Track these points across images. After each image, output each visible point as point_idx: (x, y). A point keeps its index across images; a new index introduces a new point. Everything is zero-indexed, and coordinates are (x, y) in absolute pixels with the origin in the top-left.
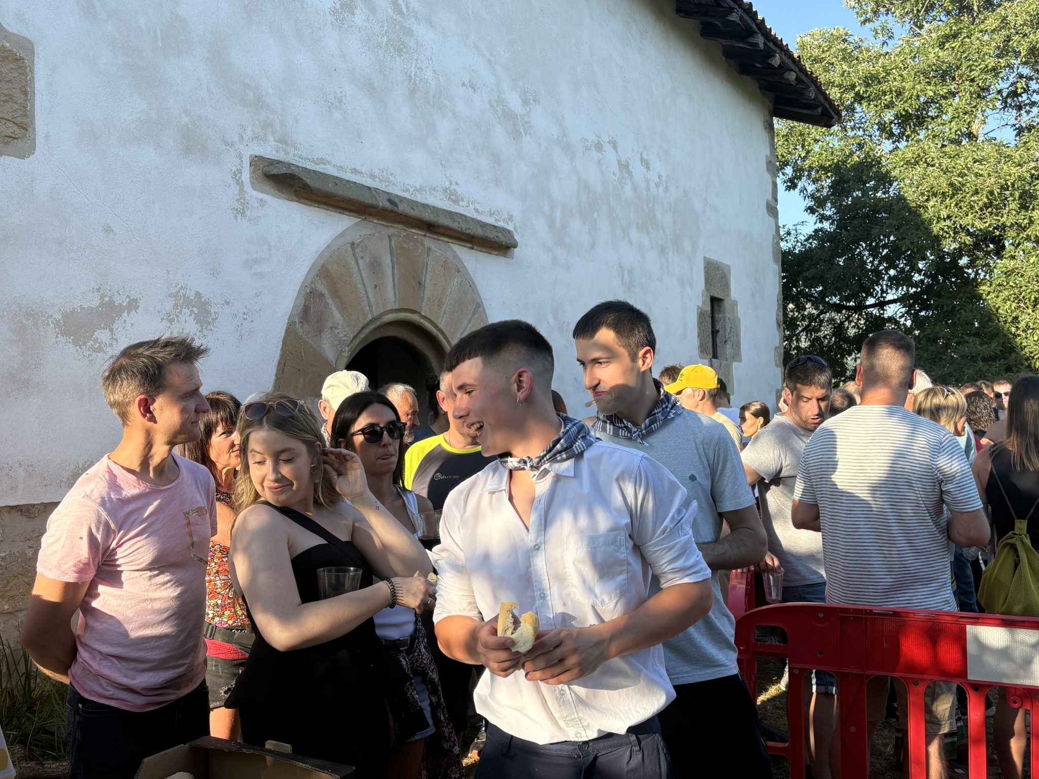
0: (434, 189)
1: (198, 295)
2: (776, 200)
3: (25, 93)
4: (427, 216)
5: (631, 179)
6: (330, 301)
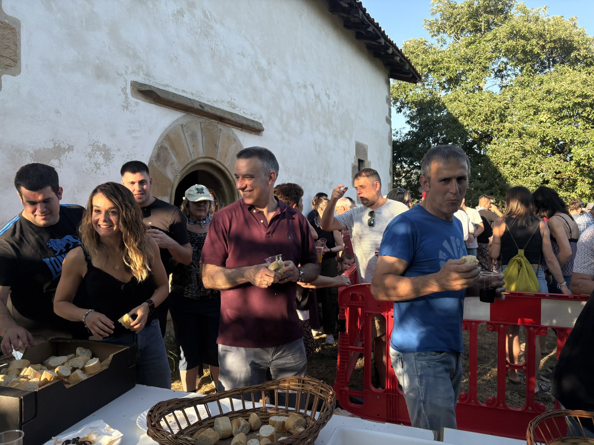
0: (223, 101)
1: (104, 145)
2: (391, 116)
3: (16, 45)
4: (219, 114)
5: (320, 103)
6: (171, 152)
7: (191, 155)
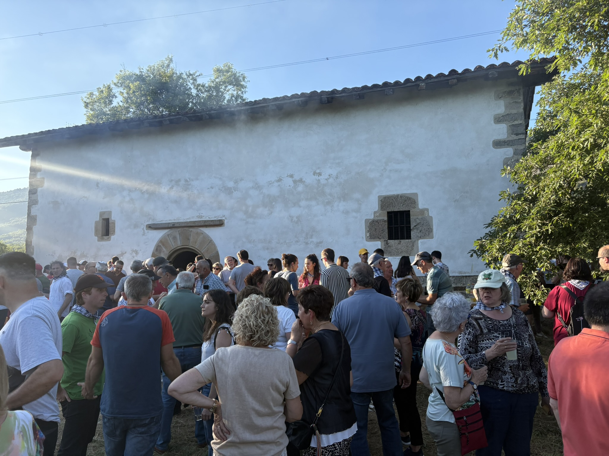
7: (173, 246)
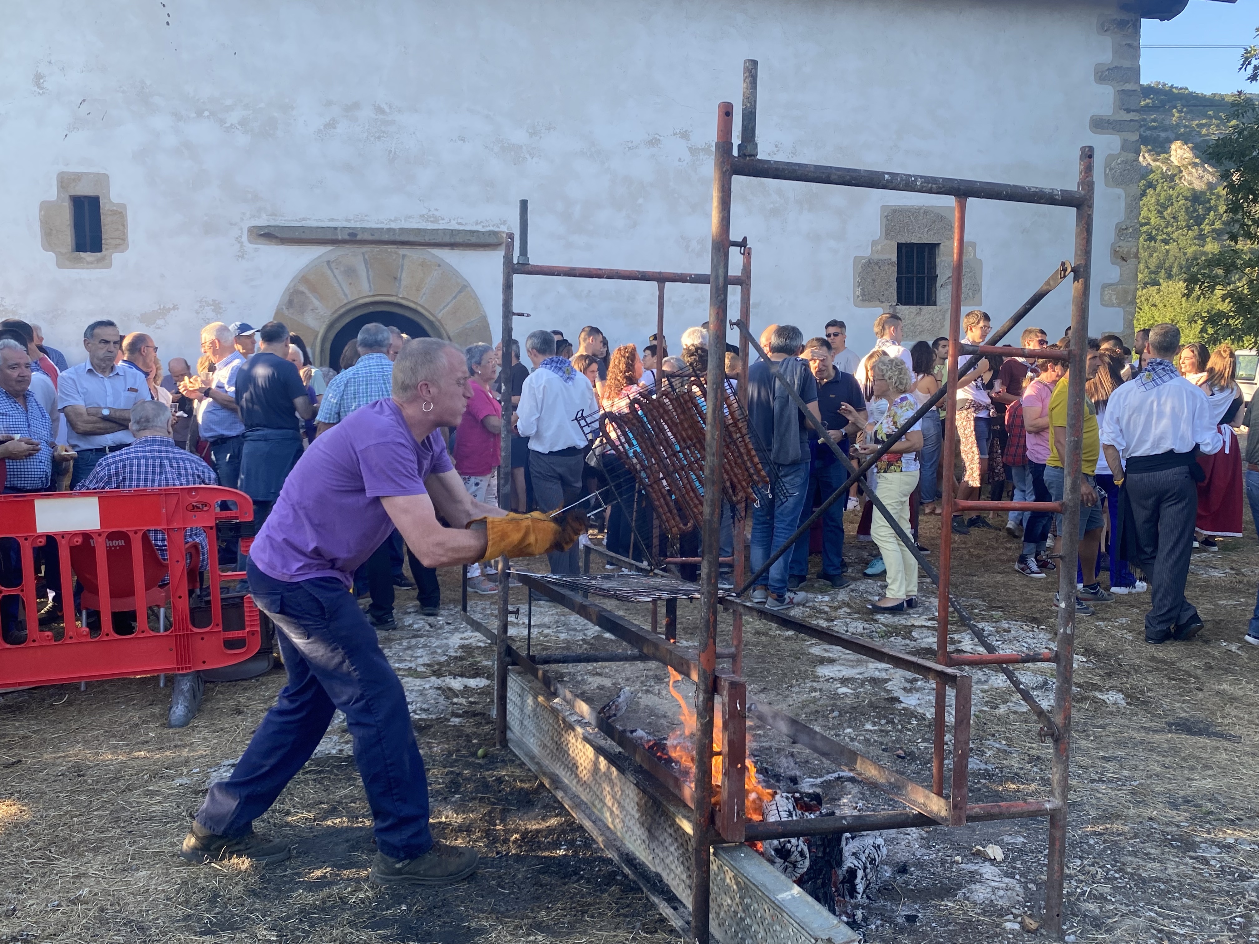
0: (410, 217)
3: (124, 226)
7: (345, 295)
